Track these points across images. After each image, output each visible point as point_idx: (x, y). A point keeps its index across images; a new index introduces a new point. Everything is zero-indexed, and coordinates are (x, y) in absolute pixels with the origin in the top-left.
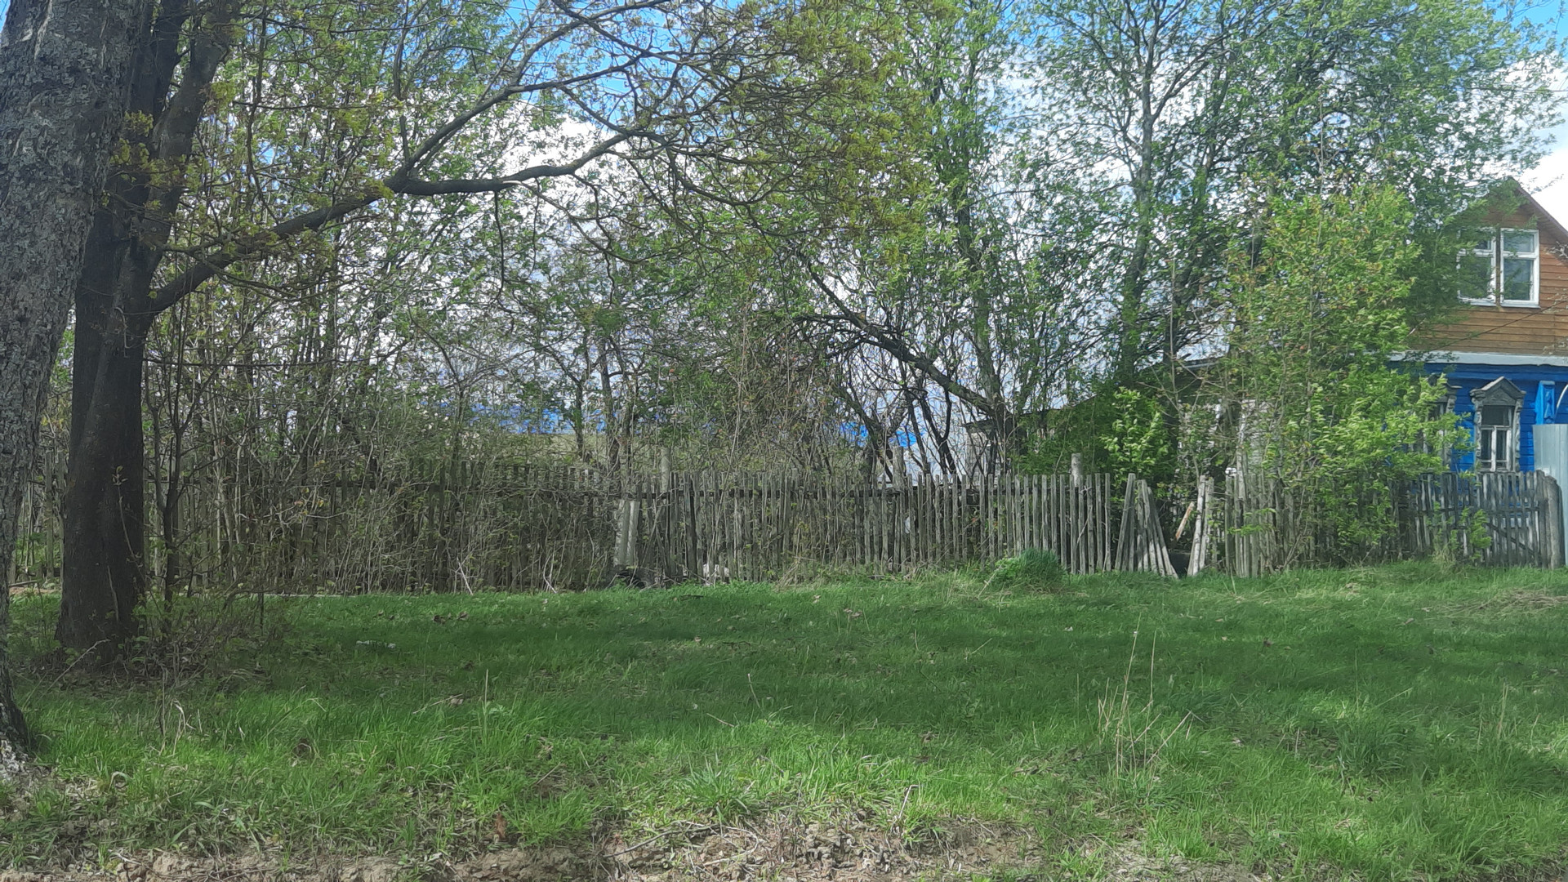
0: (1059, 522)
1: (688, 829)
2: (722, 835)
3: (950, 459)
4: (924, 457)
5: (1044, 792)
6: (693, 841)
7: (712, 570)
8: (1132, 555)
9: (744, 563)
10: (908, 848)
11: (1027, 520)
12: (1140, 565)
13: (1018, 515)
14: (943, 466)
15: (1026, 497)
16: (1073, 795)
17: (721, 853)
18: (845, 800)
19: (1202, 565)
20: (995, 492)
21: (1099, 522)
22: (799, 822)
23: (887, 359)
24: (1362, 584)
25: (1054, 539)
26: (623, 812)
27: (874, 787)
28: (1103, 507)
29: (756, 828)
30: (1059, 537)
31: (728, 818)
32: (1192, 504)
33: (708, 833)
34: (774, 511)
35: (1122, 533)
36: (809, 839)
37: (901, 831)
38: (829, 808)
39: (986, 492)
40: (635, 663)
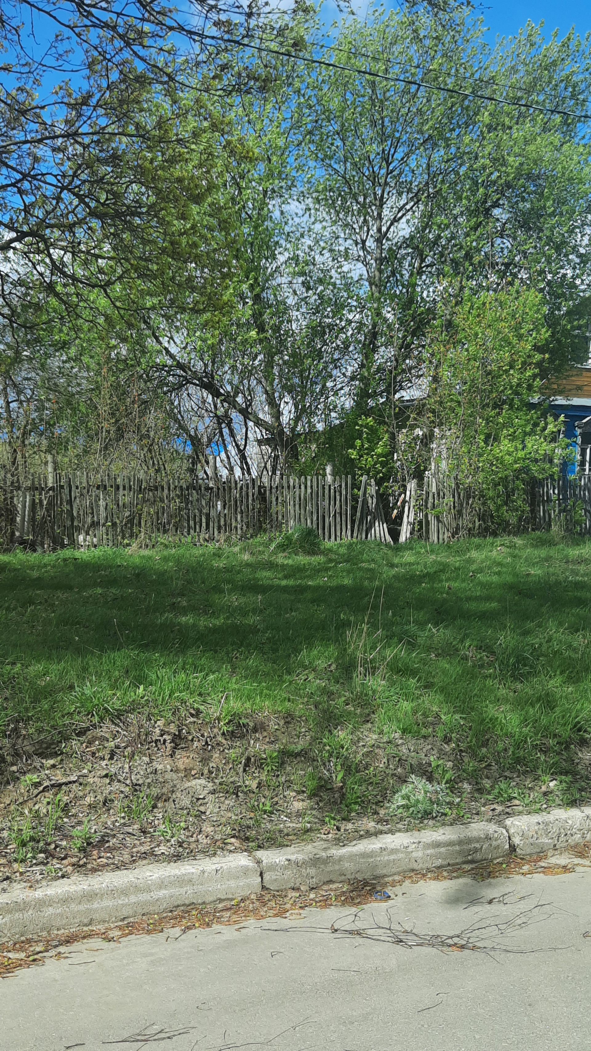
0: (318, 506)
1: (74, 727)
2: (98, 730)
3: (247, 463)
4: (230, 463)
5: (312, 693)
6: (77, 735)
7: (85, 540)
8: (364, 528)
9: (107, 535)
10: (223, 734)
11: (297, 506)
12: (369, 535)
13: (292, 503)
14: (242, 469)
15: (297, 489)
16: (330, 694)
17: (97, 743)
18: (182, 703)
19: (408, 535)
20: (277, 487)
21: (344, 507)
22: (150, 720)
23: (205, 395)
24: (507, 547)
25: (315, 518)
26: (28, 717)
27: (200, 695)
28: (346, 498)
29: (121, 724)
30: (318, 516)
31: (102, 719)
32: (403, 496)
33: (88, 729)
34: (127, 499)
35: (358, 514)
36: (157, 731)
37: (219, 723)
38: (170, 710)
39: (271, 487)
40: (32, 607)
